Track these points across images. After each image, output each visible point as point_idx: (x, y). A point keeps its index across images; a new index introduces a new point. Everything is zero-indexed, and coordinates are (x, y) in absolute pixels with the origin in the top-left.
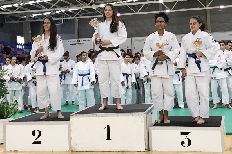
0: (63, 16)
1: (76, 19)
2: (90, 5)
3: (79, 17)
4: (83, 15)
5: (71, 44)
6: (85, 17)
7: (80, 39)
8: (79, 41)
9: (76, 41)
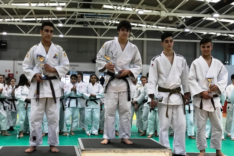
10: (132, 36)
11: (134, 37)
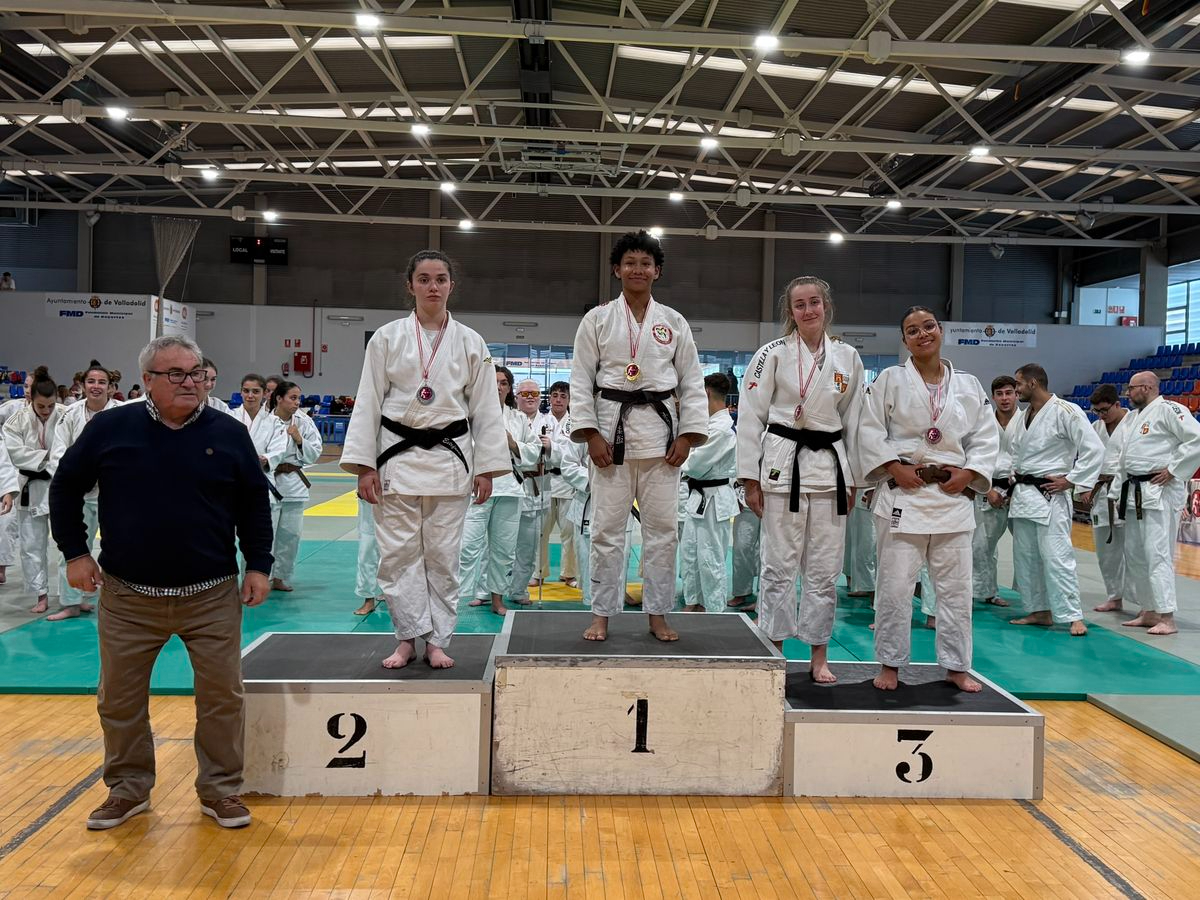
0: (32, 192)
1: (89, 214)
2: (157, 162)
3: (101, 208)
4: (121, 200)
5: (62, 313)
6: (126, 208)
7: (103, 297)
8: (95, 303)
9: (84, 302)
10: (716, 224)
11: (719, 228)
